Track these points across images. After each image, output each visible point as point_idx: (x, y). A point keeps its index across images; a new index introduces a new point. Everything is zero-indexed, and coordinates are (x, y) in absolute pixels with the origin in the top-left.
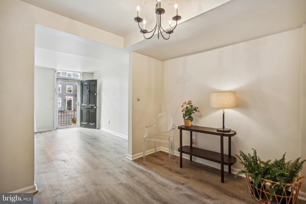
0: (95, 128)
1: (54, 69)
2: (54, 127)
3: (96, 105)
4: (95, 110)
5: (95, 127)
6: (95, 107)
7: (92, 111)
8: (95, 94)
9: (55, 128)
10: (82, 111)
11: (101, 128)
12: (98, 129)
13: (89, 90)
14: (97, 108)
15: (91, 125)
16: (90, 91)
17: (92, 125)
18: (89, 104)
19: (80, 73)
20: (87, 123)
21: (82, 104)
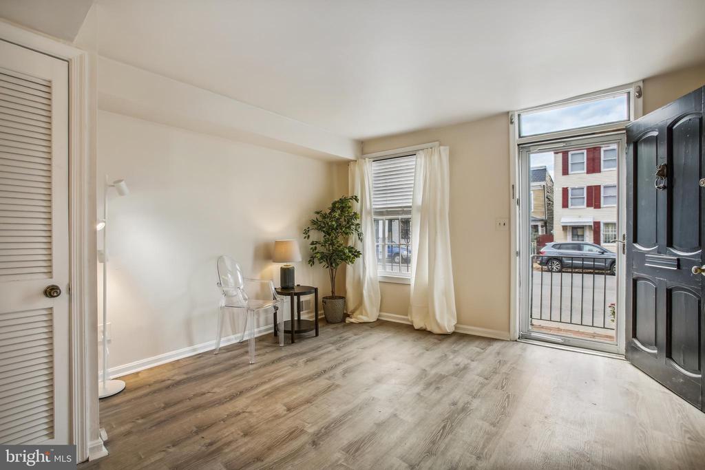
1: (508, 113)
2: (509, 331)
6: (696, 270)
9: (513, 333)
10: (635, 280)
13: (668, 164)
16: (670, 169)
17: (688, 378)
18: (670, 244)
19: (627, 90)
20: (656, 351)
21: (635, 245)
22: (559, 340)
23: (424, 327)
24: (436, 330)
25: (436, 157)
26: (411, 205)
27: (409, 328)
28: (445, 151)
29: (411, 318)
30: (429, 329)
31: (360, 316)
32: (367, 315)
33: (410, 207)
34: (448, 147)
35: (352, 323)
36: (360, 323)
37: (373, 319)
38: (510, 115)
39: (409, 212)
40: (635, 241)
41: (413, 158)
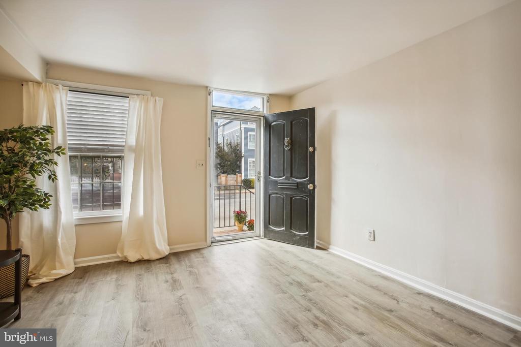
0: (311, 245)
1: (207, 87)
2: (206, 240)
3: (312, 181)
4: (312, 194)
5: (309, 242)
6: (310, 187)
7: (298, 196)
8: (311, 149)
9: (209, 241)
10: (269, 196)
11: (331, 247)
12: (318, 248)
13: (291, 139)
14: (316, 189)
15: (296, 235)
16: (292, 141)
17: (301, 236)
18: (291, 176)
19: (263, 97)
20: (284, 228)
21: (270, 177)
22: (231, 238)
23: (140, 258)
24: (154, 256)
25: (151, 105)
26: (124, 144)
27: (124, 264)
28: (160, 101)
29: (122, 253)
30: (146, 258)
31: (54, 272)
32: (62, 267)
33: (123, 146)
34: (162, 99)
35: (43, 283)
36: (56, 280)
37: (70, 269)
38: (209, 88)
39: (122, 151)
40: (270, 175)
41: (127, 100)
